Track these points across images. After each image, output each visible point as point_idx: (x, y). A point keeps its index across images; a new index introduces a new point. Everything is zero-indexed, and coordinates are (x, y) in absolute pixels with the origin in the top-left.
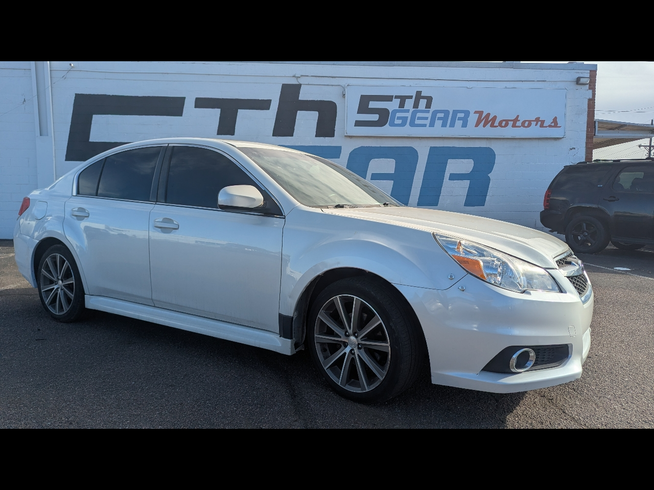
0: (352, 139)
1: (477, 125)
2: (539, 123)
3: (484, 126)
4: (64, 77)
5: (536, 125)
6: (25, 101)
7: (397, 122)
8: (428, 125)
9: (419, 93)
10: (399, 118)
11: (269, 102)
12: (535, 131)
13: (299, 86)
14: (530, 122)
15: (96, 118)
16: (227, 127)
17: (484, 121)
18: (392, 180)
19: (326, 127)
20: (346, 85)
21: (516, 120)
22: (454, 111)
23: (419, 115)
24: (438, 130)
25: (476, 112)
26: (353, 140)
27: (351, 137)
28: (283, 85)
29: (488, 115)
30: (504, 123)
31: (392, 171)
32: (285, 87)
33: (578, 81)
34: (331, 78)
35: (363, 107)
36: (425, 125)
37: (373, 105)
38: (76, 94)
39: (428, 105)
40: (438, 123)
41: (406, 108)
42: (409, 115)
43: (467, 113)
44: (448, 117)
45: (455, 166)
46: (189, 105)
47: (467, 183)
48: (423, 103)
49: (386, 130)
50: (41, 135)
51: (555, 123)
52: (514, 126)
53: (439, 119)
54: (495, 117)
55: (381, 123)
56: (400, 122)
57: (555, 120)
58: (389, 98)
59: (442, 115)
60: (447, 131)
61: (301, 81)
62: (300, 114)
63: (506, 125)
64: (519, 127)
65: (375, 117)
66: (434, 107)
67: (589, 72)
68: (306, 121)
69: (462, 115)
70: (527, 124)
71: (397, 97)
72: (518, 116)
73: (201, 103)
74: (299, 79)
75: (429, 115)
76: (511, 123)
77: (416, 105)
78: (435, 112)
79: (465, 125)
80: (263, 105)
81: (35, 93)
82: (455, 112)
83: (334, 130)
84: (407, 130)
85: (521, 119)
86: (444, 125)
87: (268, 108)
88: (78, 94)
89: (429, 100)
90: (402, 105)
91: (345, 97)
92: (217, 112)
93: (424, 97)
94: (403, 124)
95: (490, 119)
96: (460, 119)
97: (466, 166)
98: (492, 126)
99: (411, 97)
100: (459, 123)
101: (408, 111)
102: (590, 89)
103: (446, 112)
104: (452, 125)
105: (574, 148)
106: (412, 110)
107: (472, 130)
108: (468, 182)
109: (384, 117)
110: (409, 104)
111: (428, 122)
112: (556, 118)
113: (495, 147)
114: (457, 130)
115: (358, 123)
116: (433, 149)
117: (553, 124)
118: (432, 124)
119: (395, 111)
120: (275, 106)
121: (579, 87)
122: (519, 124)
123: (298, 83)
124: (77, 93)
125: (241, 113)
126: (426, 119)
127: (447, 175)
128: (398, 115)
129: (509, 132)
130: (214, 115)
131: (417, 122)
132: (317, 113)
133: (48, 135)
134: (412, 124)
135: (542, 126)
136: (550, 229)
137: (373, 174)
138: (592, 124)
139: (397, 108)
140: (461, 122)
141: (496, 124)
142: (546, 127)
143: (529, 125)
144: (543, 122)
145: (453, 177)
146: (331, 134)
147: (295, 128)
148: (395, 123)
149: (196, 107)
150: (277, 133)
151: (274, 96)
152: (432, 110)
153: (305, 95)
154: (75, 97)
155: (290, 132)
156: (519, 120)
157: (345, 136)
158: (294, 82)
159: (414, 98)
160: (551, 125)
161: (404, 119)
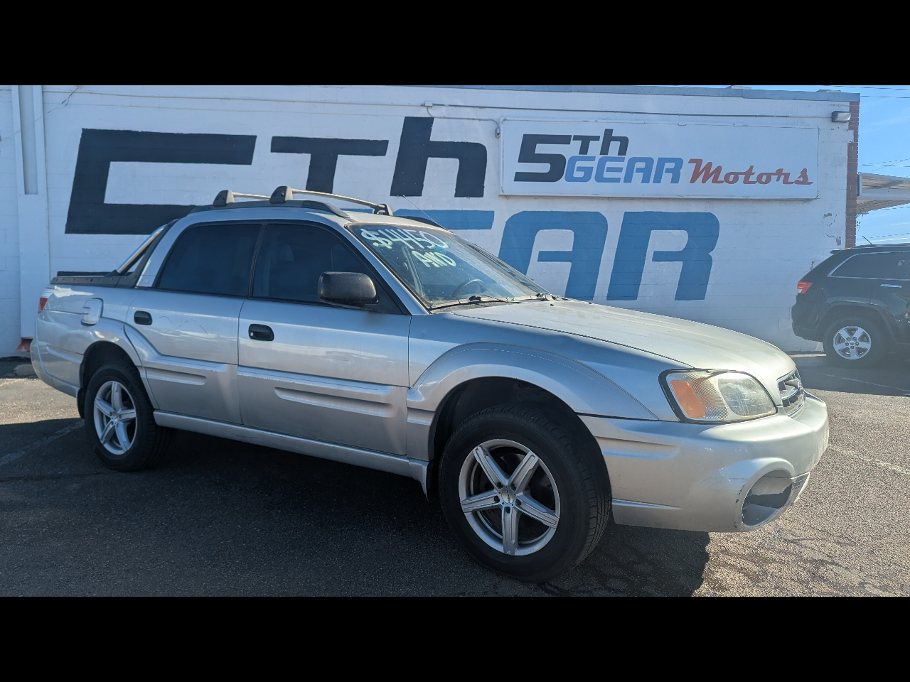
1: (693, 181)
2: (782, 177)
3: (704, 181)
4: (66, 103)
5: (778, 180)
7: (577, 174)
8: (622, 180)
9: (608, 133)
10: (580, 169)
11: (386, 142)
12: (776, 188)
13: (429, 121)
14: (769, 175)
15: (115, 167)
16: (321, 181)
17: (703, 174)
18: (570, 261)
19: (471, 182)
20: (502, 119)
21: (749, 173)
22: (660, 159)
23: (609, 164)
24: (637, 186)
25: (692, 161)
26: (511, 201)
27: (507, 197)
28: (407, 118)
29: (710, 164)
30: (732, 178)
31: (569, 247)
32: (409, 122)
33: (834, 117)
34: (478, 109)
35: (527, 153)
36: (617, 180)
37: (541, 149)
38: (83, 129)
39: (623, 151)
40: (638, 177)
41: (590, 154)
42: (594, 164)
43: (679, 162)
44: (652, 169)
45: (661, 240)
46: (262, 149)
47: (678, 265)
48: (614, 147)
49: (561, 186)
50: (26, 193)
52: (746, 181)
53: (639, 170)
54: (719, 169)
55: (553, 176)
56: (581, 174)
57: (804, 172)
58: (565, 140)
59: (641, 165)
60: (650, 189)
61: (433, 113)
62: (432, 162)
63: (735, 180)
64: (754, 183)
65: (544, 168)
66: (631, 153)
67: (848, 104)
68: (442, 173)
69: (671, 165)
70: (765, 178)
71: (576, 138)
72: (752, 167)
73: (282, 145)
74: (429, 110)
75: (624, 165)
76: (742, 177)
77: (605, 150)
78: (633, 161)
79: (675, 179)
80: (377, 148)
81: (18, 127)
82: (662, 161)
83: (483, 187)
85: (757, 171)
86: (646, 180)
87: (383, 153)
88: (87, 129)
89: (624, 142)
90: (584, 150)
91: (499, 137)
92: (306, 158)
93: (616, 139)
94: (586, 179)
95: (711, 171)
96: (668, 171)
97: (676, 240)
98: (715, 181)
99: (597, 138)
100: (667, 177)
101: (592, 159)
102: (850, 128)
103: (649, 161)
104: (658, 179)
105: (830, 215)
106: (598, 157)
107: (685, 187)
108: (681, 264)
109: (558, 168)
110: (595, 148)
111: (622, 175)
112: (805, 170)
113: (718, 211)
115: (520, 177)
116: (628, 215)
117: (801, 179)
118: (628, 179)
119: (574, 159)
120: (393, 150)
121: (835, 125)
122: (753, 178)
123: (428, 116)
124: (85, 127)
125: (342, 160)
126: (620, 170)
127: (650, 254)
128: (579, 164)
129: (739, 189)
130: (301, 163)
131: (607, 175)
132: (457, 160)
133: (37, 194)
134: (600, 178)
135: (786, 182)
137: (541, 253)
138: (853, 179)
139: (577, 153)
140: (671, 174)
141: (721, 178)
142: (792, 183)
143: (768, 180)
144: (787, 175)
145: (659, 257)
146: (478, 191)
147: (424, 183)
148: (604, 176)
149: (272, 151)
150: (397, 190)
151: (393, 136)
152: (627, 157)
153: (438, 134)
154: (83, 135)
155: (416, 190)
156: (754, 174)
157: (500, 196)
158: (422, 113)
159: (601, 139)
160: (799, 179)
161: (588, 171)
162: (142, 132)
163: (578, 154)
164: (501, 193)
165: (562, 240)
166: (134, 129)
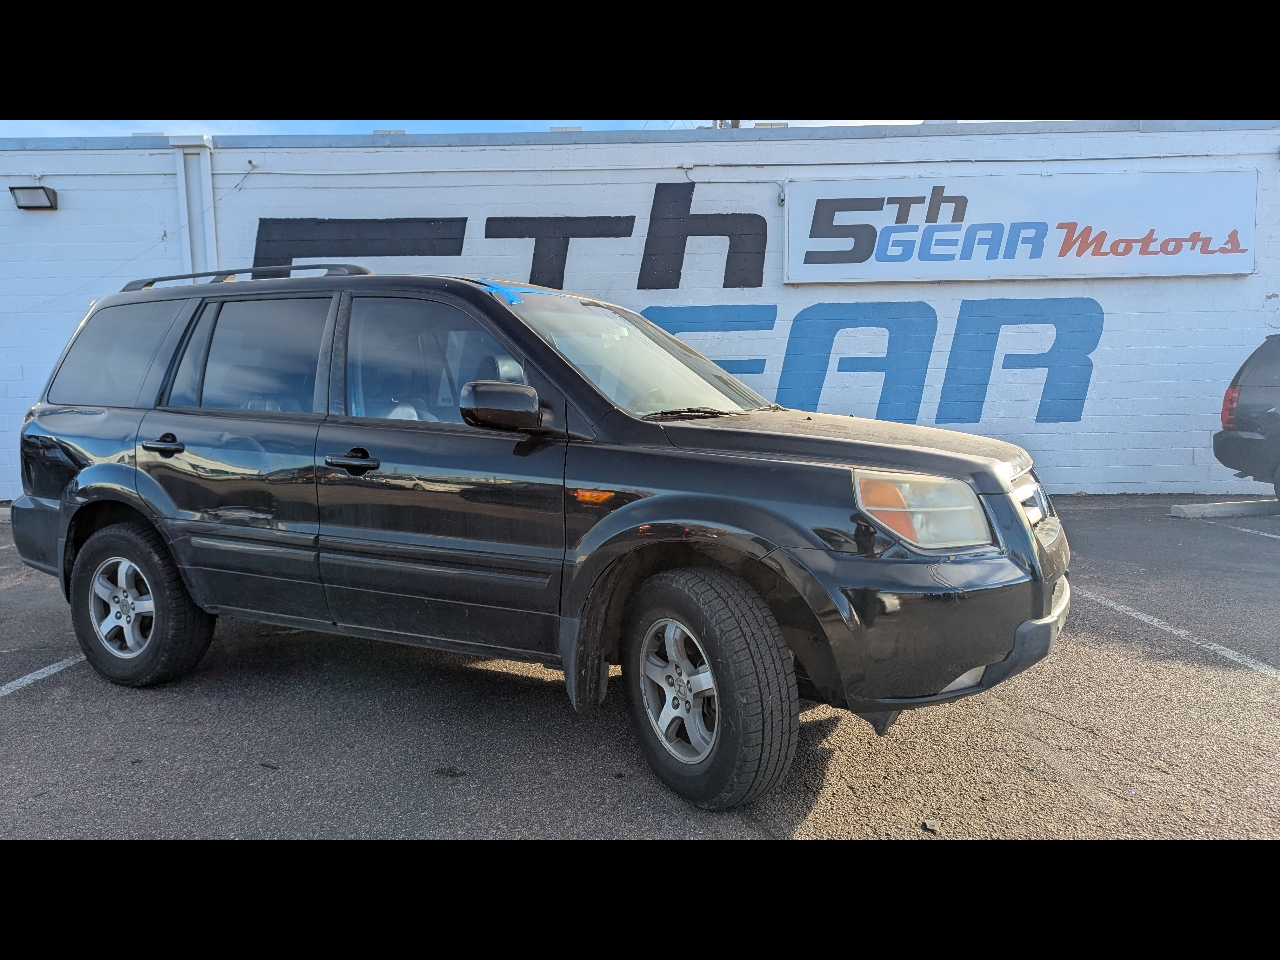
0: (799, 289)
1: (1063, 253)
2: (1199, 244)
3: (1079, 254)
4: (238, 188)
5: (1193, 248)
6: (165, 235)
7: (894, 251)
8: (958, 257)
9: (938, 191)
10: (896, 243)
11: (632, 219)
12: (1190, 260)
13: (689, 188)
14: (1179, 243)
15: (297, 263)
16: (548, 273)
17: (1078, 243)
18: (882, 370)
19: (744, 268)
20: (787, 182)
21: (1149, 239)
22: (1013, 225)
23: (938, 235)
24: (980, 265)
25: (1061, 226)
26: (800, 291)
27: (793, 285)
28: (658, 185)
29: (1088, 230)
30: (1122, 247)
31: (881, 352)
32: (661, 189)
34: (755, 168)
35: (822, 224)
36: (951, 257)
37: (842, 218)
38: (260, 219)
39: (959, 216)
40: (980, 251)
41: (910, 222)
42: (916, 237)
43: (1041, 229)
44: (1000, 240)
45: (1013, 339)
46: (475, 231)
47: (1042, 373)
48: (947, 211)
49: (870, 270)
51: (1233, 244)
52: (1144, 251)
53: (982, 242)
54: (1103, 236)
55: (858, 255)
56: (897, 251)
57: (1233, 238)
58: (875, 204)
59: (987, 234)
60: (1001, 268)
61: (694, 176)
62: (693, 243)
63: (1128, 250)
64: (1156, 253)
65: (846, 244)
66: (970, 218)
68: (706, 257)
69: (1030, 233)
70: (1172, 246)
71: (891, 201)
72: (1152, 231)
73: (498, 228)
74: (690, 173)
75: (960, 236)
76: (1137, 247)
77: (932, 216)
78: (973, 230)
79: (1036, 253)
80: (619, 227)
81: (185, 220)
82: (1017, 228)
83: (762, 273)
84: (915, 268)
85: (1161, 236)
86: (992, 255)
87: (628, 234)
88: (265, 219)
89: (961, 203)
90: (902, 217)
91: (783, 205)
92: (528, 245)
93: (949, 199)
94: (905, 257)
95: (1090, 239)
96: (1026, 241)
97: (1040, 337)
98: (1096, 253)
99: (921, 200)
100: (1023, 250)
101: (915, 228)
103: (997, 229)
104: (1010, 254)
105: (1277, 296)
106: (923, 226)
107: (1051, 263)
108: (1045, 371)
109: (865, 243)
110: (917, 214)
111: (957, 250)
112: (1235, 233)
113: (1100, 295)
114: (1022, 264)
115: (811, 258)
116: (967, 305)
117: (1229, 246)
118: (967, 254)
119: (888, 231)
120: (641, 228)
122: (1154, 247)
123: (688, 181)
124: (263, 217)
125: (575, 243)
126: (954, 243)
127: (999, 358)
128: (894, 237)
129: (1135, 263)
130: (523, 250)
131: (935, 250)
132: (727, 239)
134: (925, 255)
135: (1205, 250)
136: (1237, 472)
137: (842, 360)
139: (892, 222)
140: (1029, 247)
141: (1106, 248)
142: (1215, 252)
143: (1178, 249)
144: (1207, 241)
145: (1013, 362)
146: (755, 280)
147: (683, 269)
148: (889, 253)
149: (486, 237)
150: (646, 281)
151: (640, 208)
152: (965, 224)
153: (702, 204)
154: (260, 226)
155: (671, 280)
156: (1156, 240)
157: (785, 284)
158: (680, 178)
159: (928, 201)
160: (1226, 246)
161: (908, 246)
162: (330, 220)
163: (894, 224)
164: (786, 281)
165: (871, 341)
166: (320, 217)
